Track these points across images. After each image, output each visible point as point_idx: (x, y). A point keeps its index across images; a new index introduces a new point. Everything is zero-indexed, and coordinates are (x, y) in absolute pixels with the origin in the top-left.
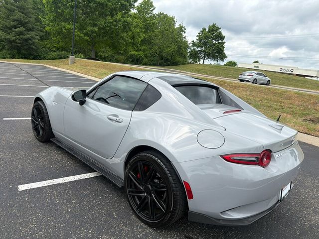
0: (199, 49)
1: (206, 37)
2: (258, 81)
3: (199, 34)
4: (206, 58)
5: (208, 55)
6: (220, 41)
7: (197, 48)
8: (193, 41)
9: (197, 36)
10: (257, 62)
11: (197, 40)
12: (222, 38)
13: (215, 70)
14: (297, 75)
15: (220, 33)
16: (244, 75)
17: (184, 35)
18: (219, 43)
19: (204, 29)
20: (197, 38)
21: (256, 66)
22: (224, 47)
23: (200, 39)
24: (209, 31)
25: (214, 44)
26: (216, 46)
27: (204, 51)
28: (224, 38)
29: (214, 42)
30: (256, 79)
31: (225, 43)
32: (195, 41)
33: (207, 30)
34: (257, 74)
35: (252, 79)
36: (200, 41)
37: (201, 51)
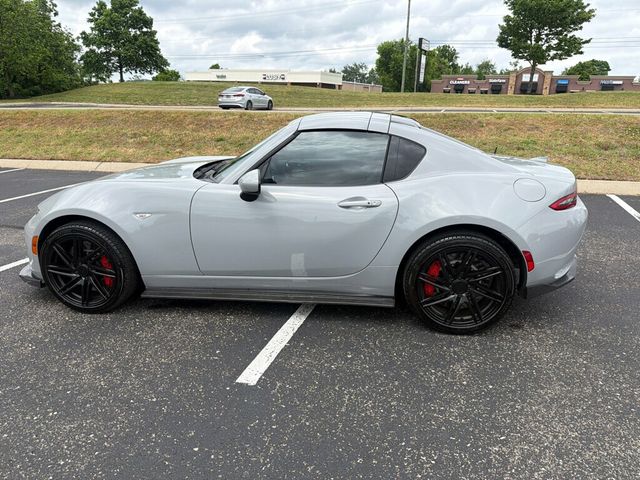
0: (103, 50)
1: (113, 22)
2: (255, 105)
3: (92, 15)
4: (124, 69)
5: (128, 62)
6: (145, 30)
7: (99, 48)
8: (84, 33)
9: (90, 21)
10: (216, 67)
11: (92, 29)
12: (148, 23)
13: (158, 93)
14: (293, 84)
15: (140, 12)
16: (228, 96)
17: (57, 20)
18: (145, 33)
19: (102, 5)
20: (92, 25)
21: (220, 74)
22: (157, 42)
23: (100, 28)
24: (114, 9)
25: (135, 37)
26: (140, 40)
27: (114, 54)
28: (151, 23)
29: (132, 32)
30: (249, 101)
31: (155, 32)
32: (89, 31)
33: (109, 6)
34: (249, 91)
35: (245, 102)
36: (101, 32)
37: (108, 55)
